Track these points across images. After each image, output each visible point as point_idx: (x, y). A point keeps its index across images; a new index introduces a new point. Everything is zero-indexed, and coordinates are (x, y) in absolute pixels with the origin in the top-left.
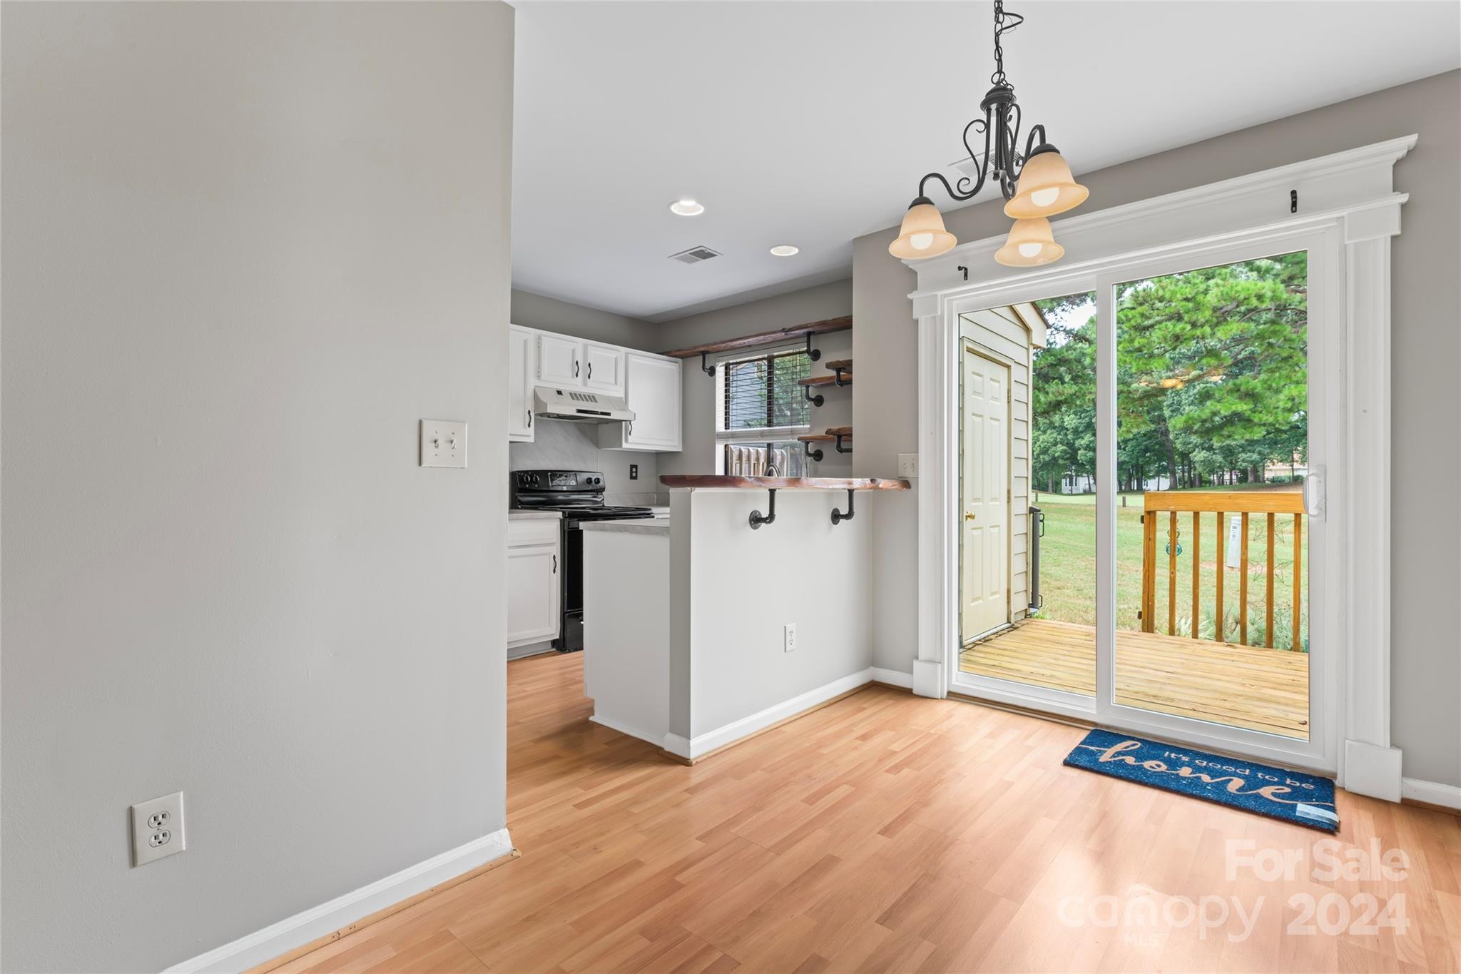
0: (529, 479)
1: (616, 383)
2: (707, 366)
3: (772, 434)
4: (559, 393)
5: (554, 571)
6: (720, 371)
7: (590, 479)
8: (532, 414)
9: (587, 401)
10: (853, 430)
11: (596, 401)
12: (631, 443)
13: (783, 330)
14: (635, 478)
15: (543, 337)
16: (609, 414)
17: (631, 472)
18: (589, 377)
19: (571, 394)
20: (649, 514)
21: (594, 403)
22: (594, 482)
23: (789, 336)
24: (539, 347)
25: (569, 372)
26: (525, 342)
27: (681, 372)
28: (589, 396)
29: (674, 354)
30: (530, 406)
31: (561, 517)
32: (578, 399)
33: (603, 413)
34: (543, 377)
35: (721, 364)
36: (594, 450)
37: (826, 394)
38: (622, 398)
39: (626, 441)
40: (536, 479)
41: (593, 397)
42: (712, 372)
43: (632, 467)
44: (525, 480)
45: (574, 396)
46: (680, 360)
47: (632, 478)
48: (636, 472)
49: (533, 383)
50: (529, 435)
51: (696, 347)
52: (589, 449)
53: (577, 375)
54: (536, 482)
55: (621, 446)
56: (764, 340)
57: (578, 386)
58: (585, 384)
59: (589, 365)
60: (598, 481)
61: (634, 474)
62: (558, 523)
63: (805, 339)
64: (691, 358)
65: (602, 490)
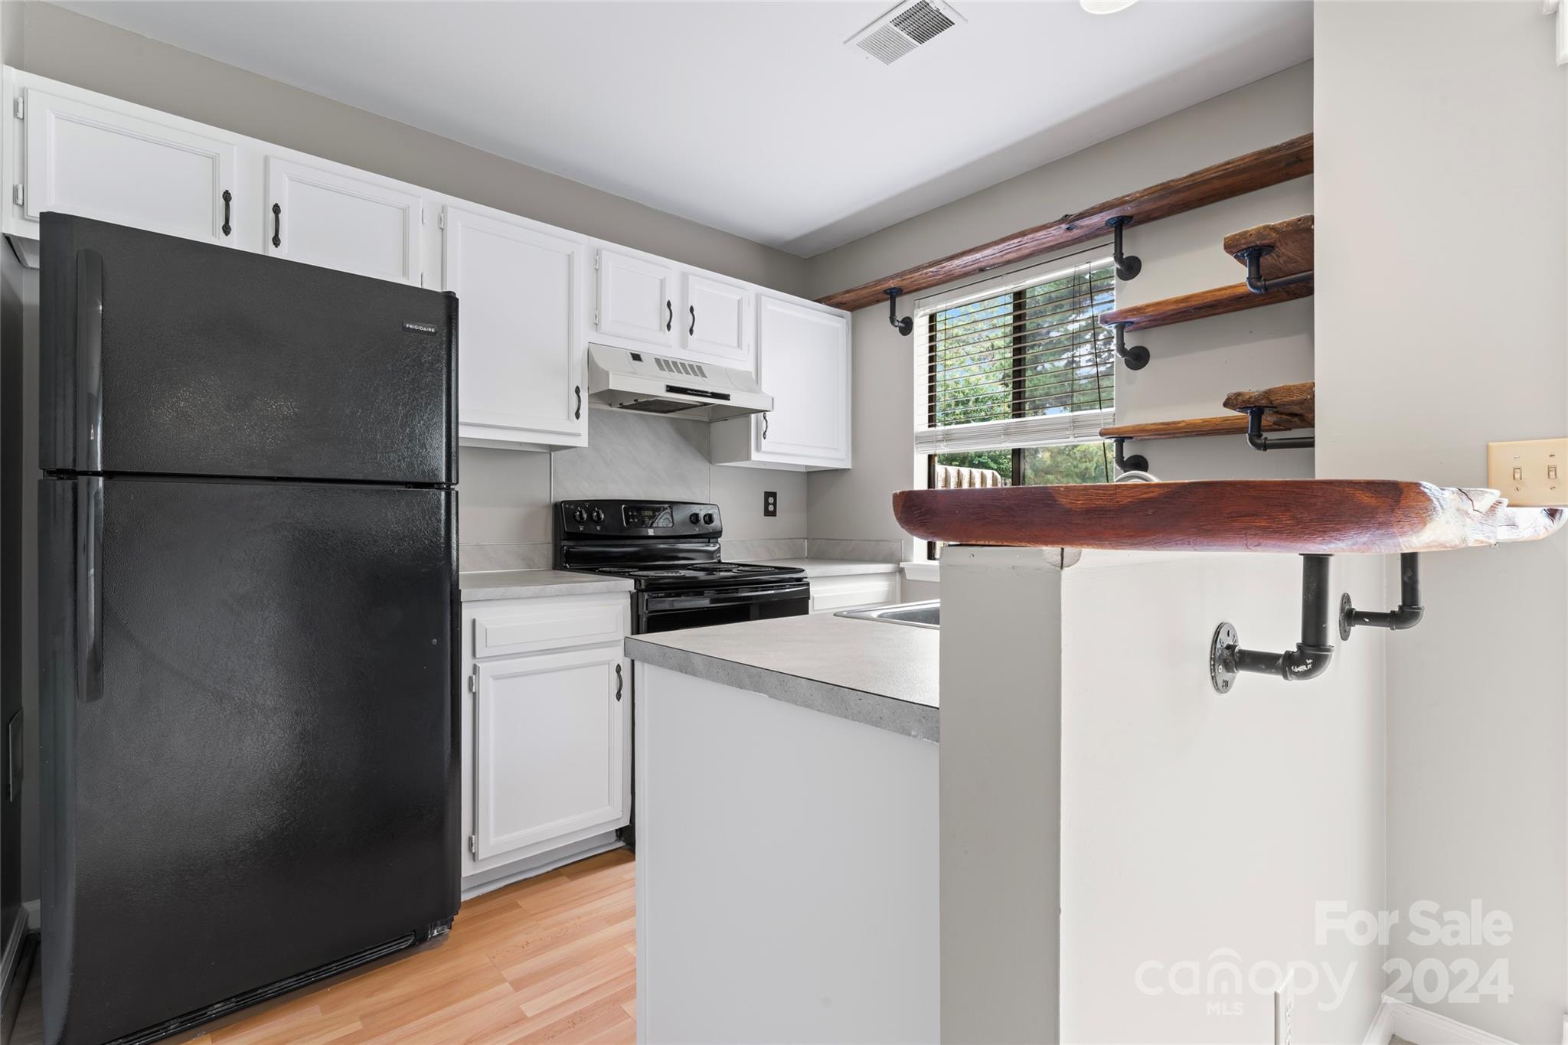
0: (585, 516)
1: (739, 345)
2: (899, 317)
3: (1023, 431)
4: (636, 357)
5: (619, 696)
6: (921, 325)
7: (696, 516)
8: (584, 395)
9: (688, 373)
10: (1317, 389)
11: (704, 375)
12: (765, 452)
13: (1066, 219)
14: (773, 514)
15: (603, 251)
16: (726, 397)
17: (767, 504)
18: (691, 331)
19: (658, 361)
20: (800, 580)
21: (699, 379)
22: (702, 521)
23: (1076, 233)
24: (597, 270)
25: (654, 318)
26: (570, 258)
27: (850, 332)
28: (691, 366)
29: (839, 299)
30: (580, 378)
31: (632, 589)
32: (671, 370)
33: (715, 395)
34: (606, 323)
35: (922, 313)
36: (702, 466)
37: (1152, 341)
38: (751, 373)
39: (758, 448)
40: (598, 515)
41: (700, 368)
42: (907, 327)
43: (768, 495)
44: (578, 518)
45: (662, 364)
46: (848, 313)
47: (768, 513)
48: (775, 504)
49: (584, 337)
50: (578, 433)
51: (879, 282)
52: (695, 466)
53: (669, 327)
54: (599, 521)
55: (748, 457)
56: (1018, 248)
57: (670, 346)
58: (684, 345)
59: (692, 310)
60: (709, 519)
61: (771, 508)
62: (626, 602)
63: (1111, 237)
64: (869, 308)
65: (718, 534)
